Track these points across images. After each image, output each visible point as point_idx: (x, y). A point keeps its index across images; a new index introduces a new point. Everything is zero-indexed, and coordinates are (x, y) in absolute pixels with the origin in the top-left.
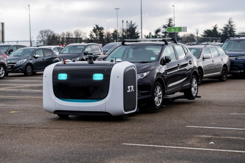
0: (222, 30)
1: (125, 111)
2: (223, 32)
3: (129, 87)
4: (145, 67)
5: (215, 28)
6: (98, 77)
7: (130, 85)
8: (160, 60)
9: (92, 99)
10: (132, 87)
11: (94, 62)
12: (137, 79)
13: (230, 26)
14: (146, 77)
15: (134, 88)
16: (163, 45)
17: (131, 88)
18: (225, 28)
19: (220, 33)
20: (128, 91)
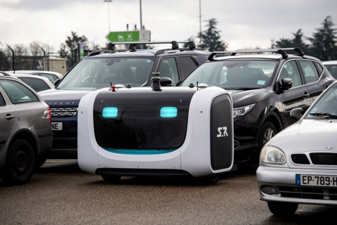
0: (311, 39)
1: (214, 169)
2: (314, 44)
3: (219, 129)
4: (247, 97)
5: (298, 37)
6: (169, 112)
7: (222, 126)
9: (159, 149)
10: (225, 128)
11: (162, 88)
12: (233, 117)
13: (326, 32)
14: (249, 112)
15: (229, 131)
16: (278, 60)
17: (222, 131)
18: (317, 35)
19: (308, 45)
20: (218, 136)
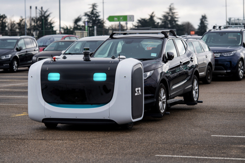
0: (160, 19)
1: (133, 119)
2: (163, 22)
3: (137, 89)
4: (148, 65)
5: (152, 17)
6: (100, 77)
7: (138, 87)
8: (162, 56)
9: (92, 104)
10: (140, 89)
11: (91, 59)
12: (143, 79)
13: (171, 14)
14: (150, 77)
15: (141, 91)
16: (162, 38)
17: (138, 91)
18: (165, 16)
19: (158, 23)
20: (136, 94)
